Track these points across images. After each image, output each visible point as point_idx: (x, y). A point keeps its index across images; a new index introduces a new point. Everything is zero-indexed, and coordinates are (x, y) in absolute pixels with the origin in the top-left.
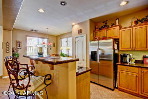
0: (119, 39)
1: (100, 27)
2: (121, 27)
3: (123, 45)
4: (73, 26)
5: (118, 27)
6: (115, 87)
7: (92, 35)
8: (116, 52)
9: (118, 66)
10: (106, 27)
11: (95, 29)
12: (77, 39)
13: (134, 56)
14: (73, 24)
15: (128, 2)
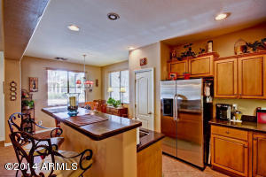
0: (213, 78)
1: (179, 55)
2: (216, 57)
3: (220, 89)
4: (130, 52)
5: (211, 57)
6: (206, 164)
7: (165, 69)
8: (208, 100)
9: (212, 127)
10: (189, 55)
11: (171, 58)
12: (138, 76)
13: (241, 109)
14: (132, 48)
15: (229, 14)
